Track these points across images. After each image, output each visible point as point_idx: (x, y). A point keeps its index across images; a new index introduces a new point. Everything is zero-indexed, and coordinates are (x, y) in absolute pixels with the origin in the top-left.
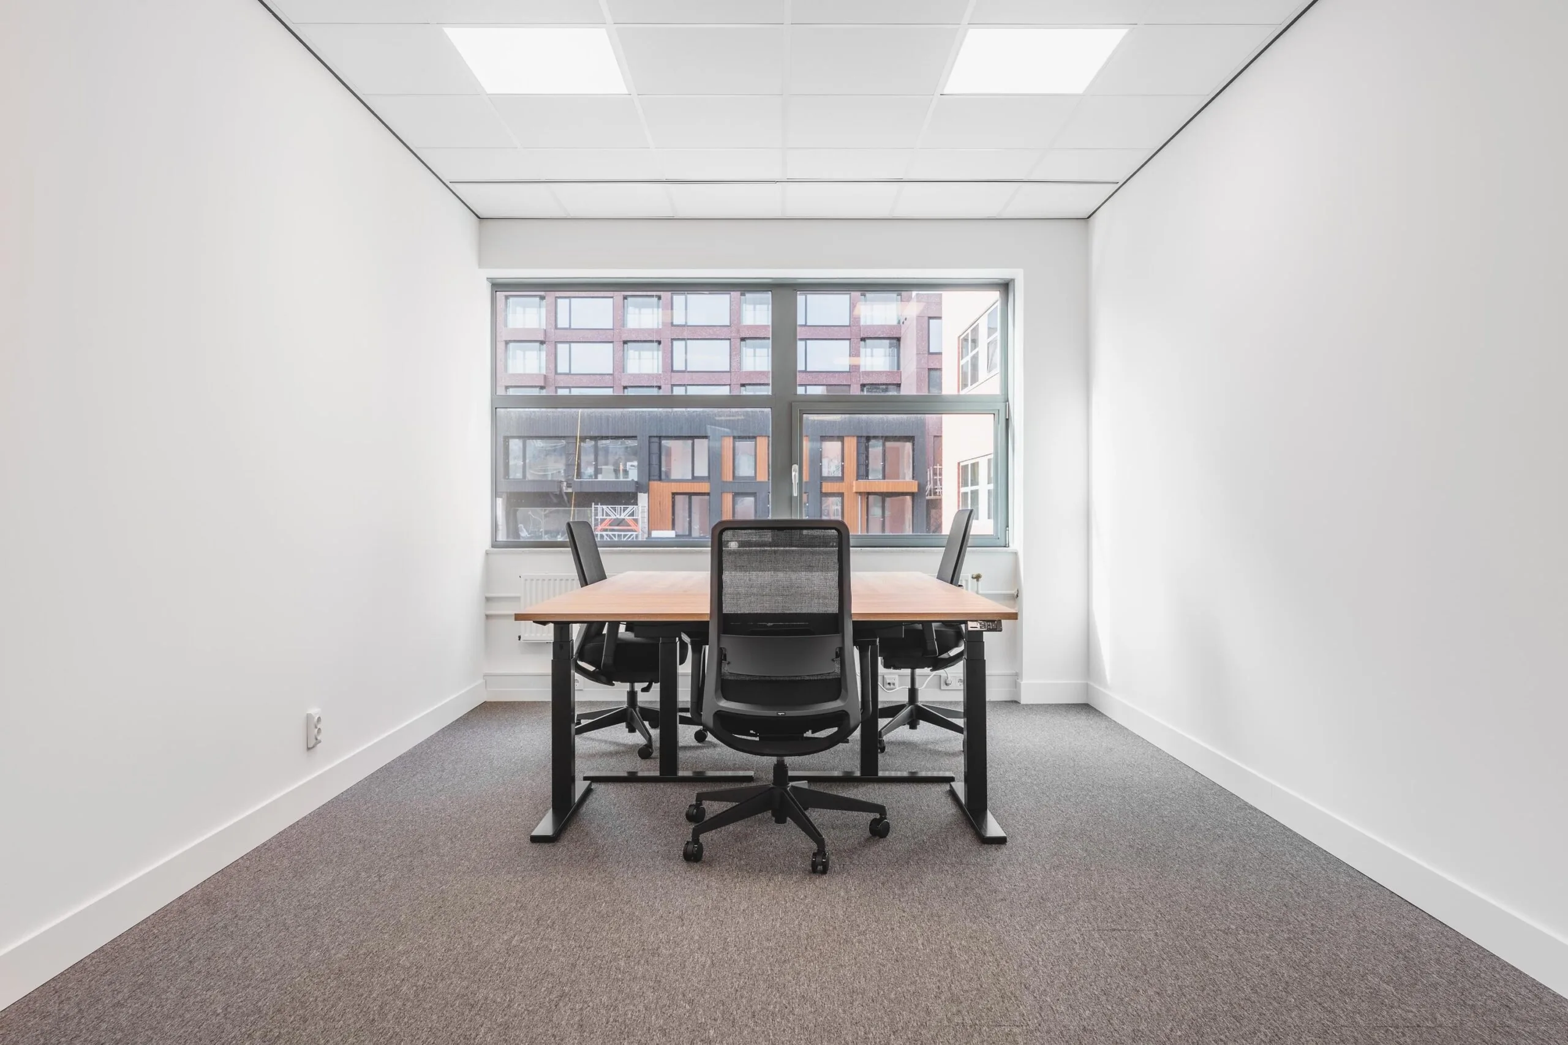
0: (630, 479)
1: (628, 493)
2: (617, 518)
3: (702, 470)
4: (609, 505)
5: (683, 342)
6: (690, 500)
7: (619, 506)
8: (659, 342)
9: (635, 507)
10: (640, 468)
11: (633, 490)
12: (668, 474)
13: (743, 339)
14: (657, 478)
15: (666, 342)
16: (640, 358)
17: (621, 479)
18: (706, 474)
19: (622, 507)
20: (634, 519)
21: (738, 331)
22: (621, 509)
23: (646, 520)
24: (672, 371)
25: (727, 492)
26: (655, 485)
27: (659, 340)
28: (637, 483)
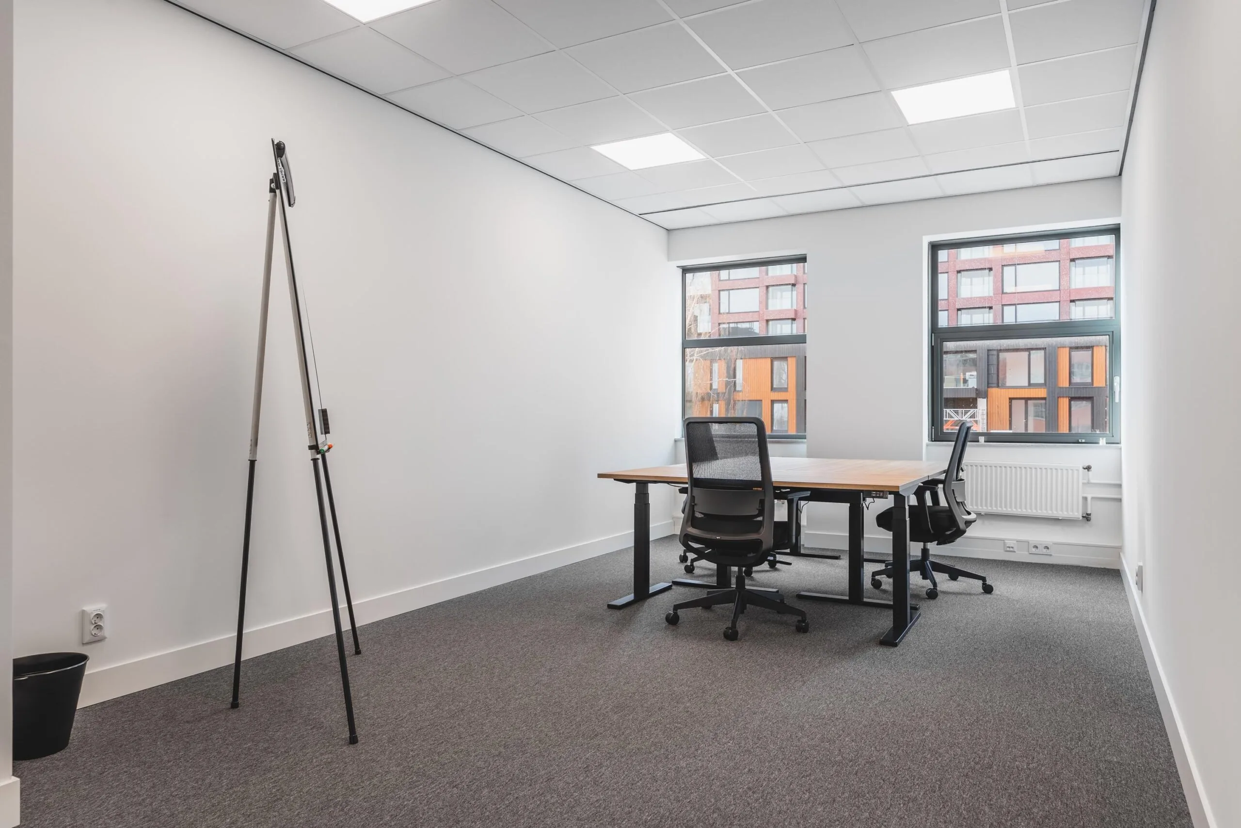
0: (970, 386)
1: (969, 399)
2: (960, 420)
3: (1038, 376)
4: (952, 408)
5: (1013, 267)
6: (1026, 404)
7: (961, 410)
8: (991, 269)
9: (975, 410)
10: (979, 378)
11: (974, 396)
12: (1004, 383)
13: (1073, 260)
14: (995, 385)
15: (997, 268)
16: (971, 284)
17: (962, 387)
18: (1042, 381)
19: (963, 410)
20: (974, 421)
21: (1069, 253)
22: (962, 413)
23: (985, 421)
24: (1003, 293)
25: (1063, 397)
26: (994, 391)
27: (990, 267)
28: (977, 390)
